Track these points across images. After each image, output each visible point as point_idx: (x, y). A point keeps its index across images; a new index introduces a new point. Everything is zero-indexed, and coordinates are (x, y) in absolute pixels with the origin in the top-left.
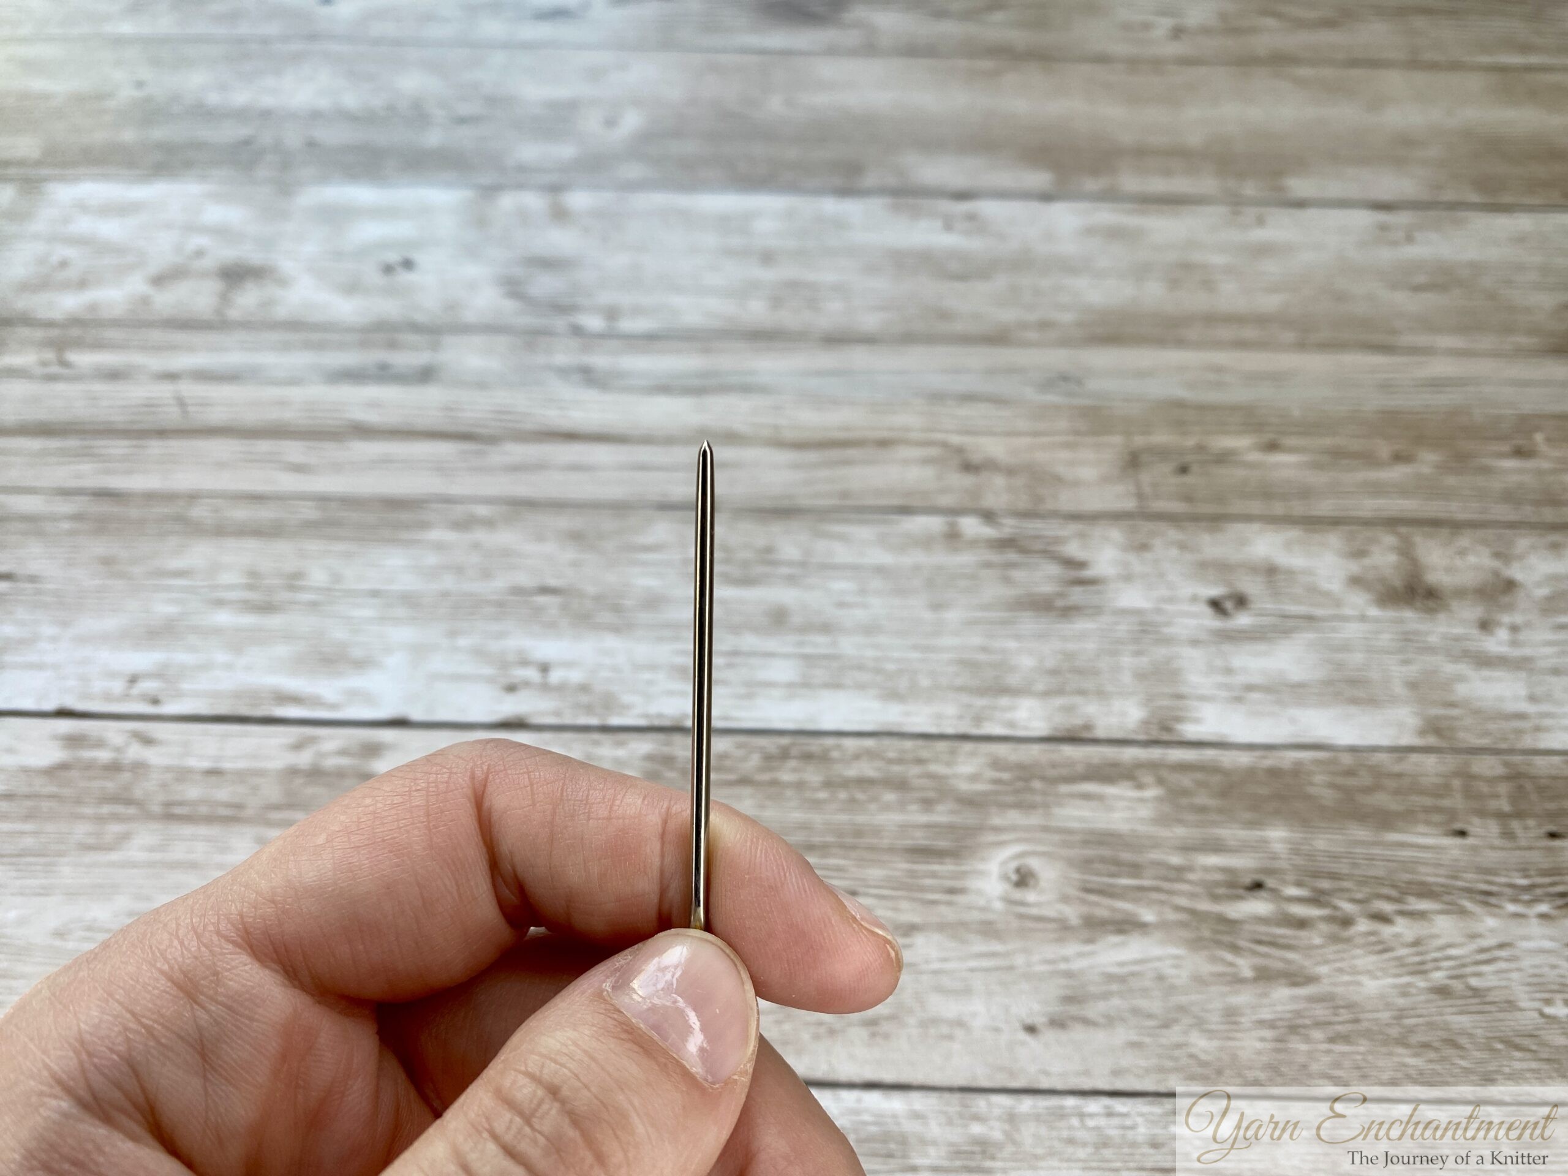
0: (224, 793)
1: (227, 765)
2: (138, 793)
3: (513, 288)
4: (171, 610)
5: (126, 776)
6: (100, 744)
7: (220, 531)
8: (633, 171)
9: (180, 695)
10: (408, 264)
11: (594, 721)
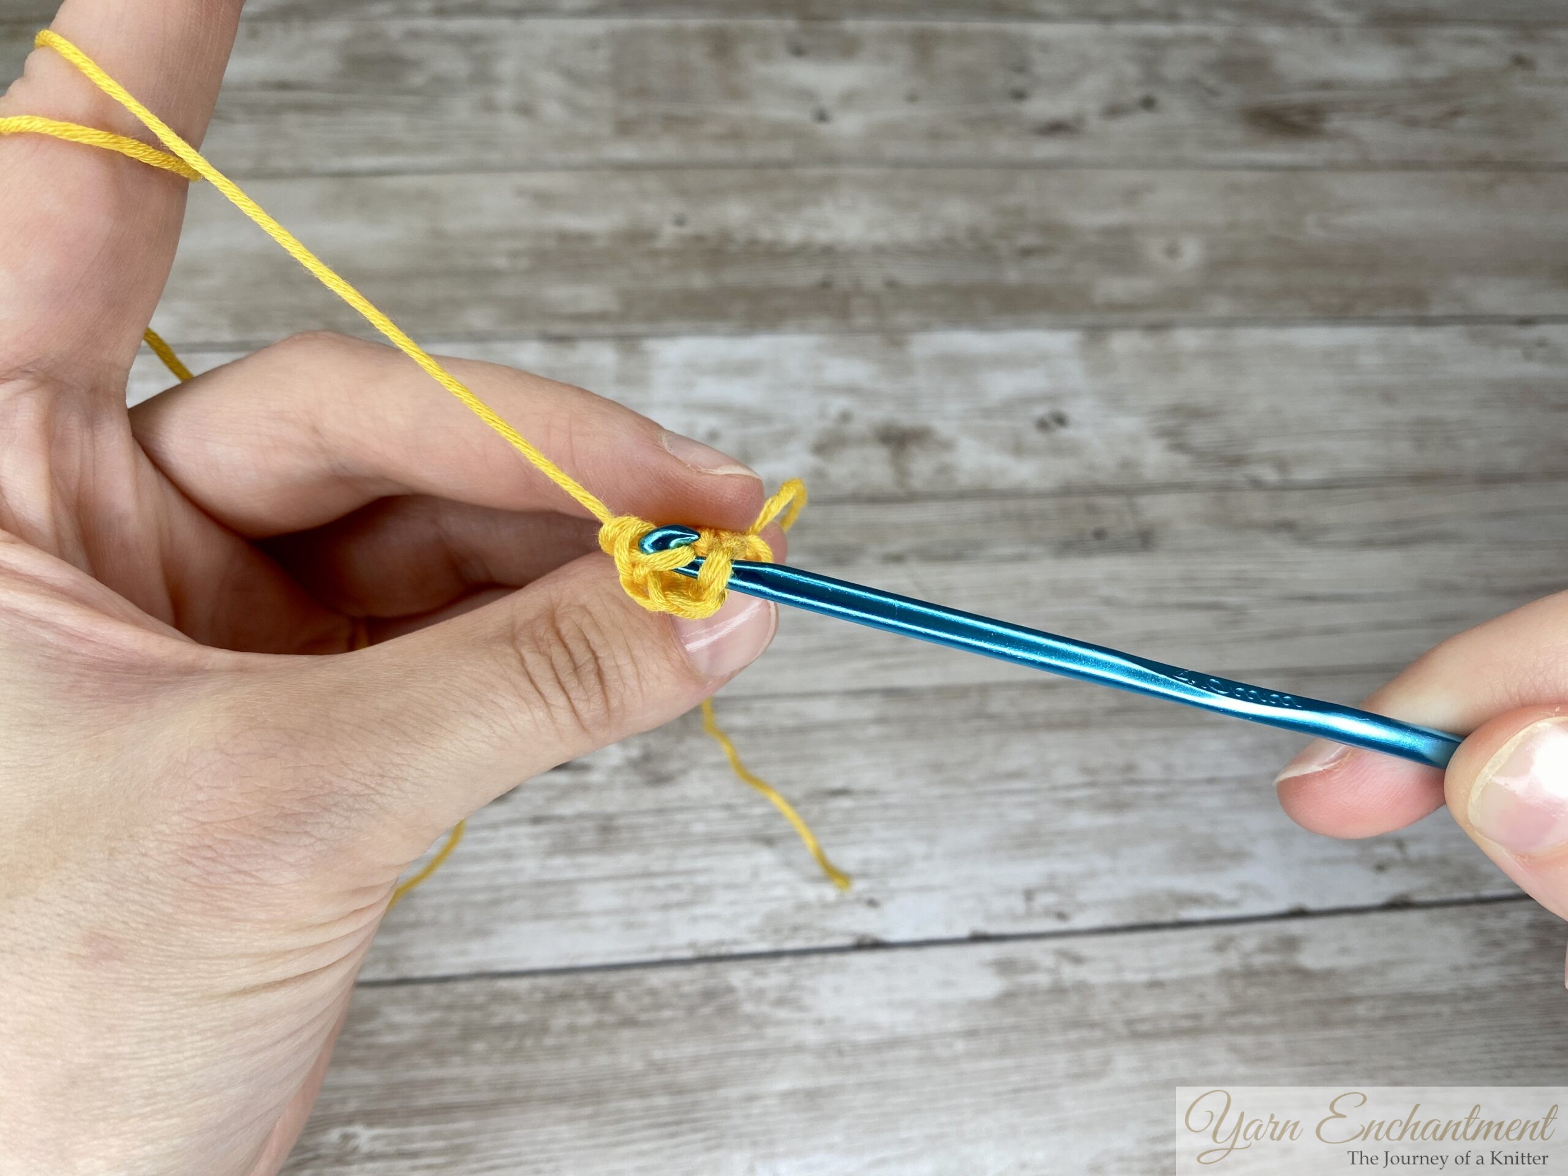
0: (1177, 1005)
1: (1162, 976)
2: (1095, 1012)
3: (1176, 439)
4: (1027, 815)
5: (1074, 999)
6: (1032, 968)
7: (1029, 725)
8: (1221, 306)
9: (1082, 907)
10: (1061, 420)
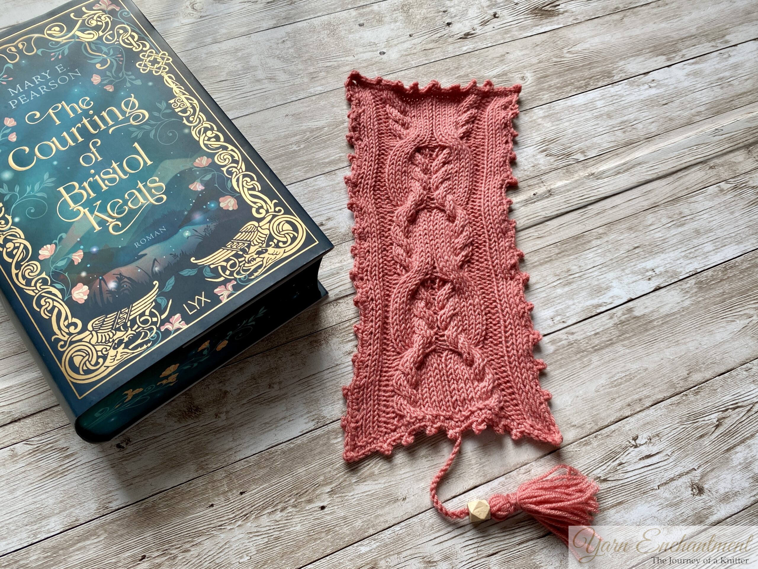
11: (676, 280)
